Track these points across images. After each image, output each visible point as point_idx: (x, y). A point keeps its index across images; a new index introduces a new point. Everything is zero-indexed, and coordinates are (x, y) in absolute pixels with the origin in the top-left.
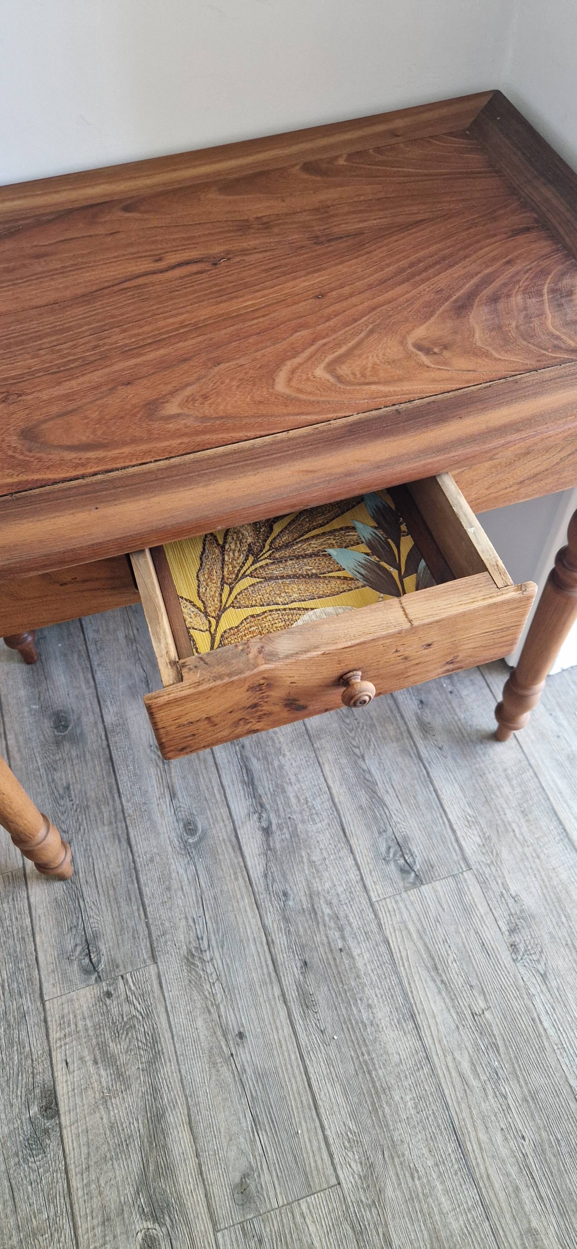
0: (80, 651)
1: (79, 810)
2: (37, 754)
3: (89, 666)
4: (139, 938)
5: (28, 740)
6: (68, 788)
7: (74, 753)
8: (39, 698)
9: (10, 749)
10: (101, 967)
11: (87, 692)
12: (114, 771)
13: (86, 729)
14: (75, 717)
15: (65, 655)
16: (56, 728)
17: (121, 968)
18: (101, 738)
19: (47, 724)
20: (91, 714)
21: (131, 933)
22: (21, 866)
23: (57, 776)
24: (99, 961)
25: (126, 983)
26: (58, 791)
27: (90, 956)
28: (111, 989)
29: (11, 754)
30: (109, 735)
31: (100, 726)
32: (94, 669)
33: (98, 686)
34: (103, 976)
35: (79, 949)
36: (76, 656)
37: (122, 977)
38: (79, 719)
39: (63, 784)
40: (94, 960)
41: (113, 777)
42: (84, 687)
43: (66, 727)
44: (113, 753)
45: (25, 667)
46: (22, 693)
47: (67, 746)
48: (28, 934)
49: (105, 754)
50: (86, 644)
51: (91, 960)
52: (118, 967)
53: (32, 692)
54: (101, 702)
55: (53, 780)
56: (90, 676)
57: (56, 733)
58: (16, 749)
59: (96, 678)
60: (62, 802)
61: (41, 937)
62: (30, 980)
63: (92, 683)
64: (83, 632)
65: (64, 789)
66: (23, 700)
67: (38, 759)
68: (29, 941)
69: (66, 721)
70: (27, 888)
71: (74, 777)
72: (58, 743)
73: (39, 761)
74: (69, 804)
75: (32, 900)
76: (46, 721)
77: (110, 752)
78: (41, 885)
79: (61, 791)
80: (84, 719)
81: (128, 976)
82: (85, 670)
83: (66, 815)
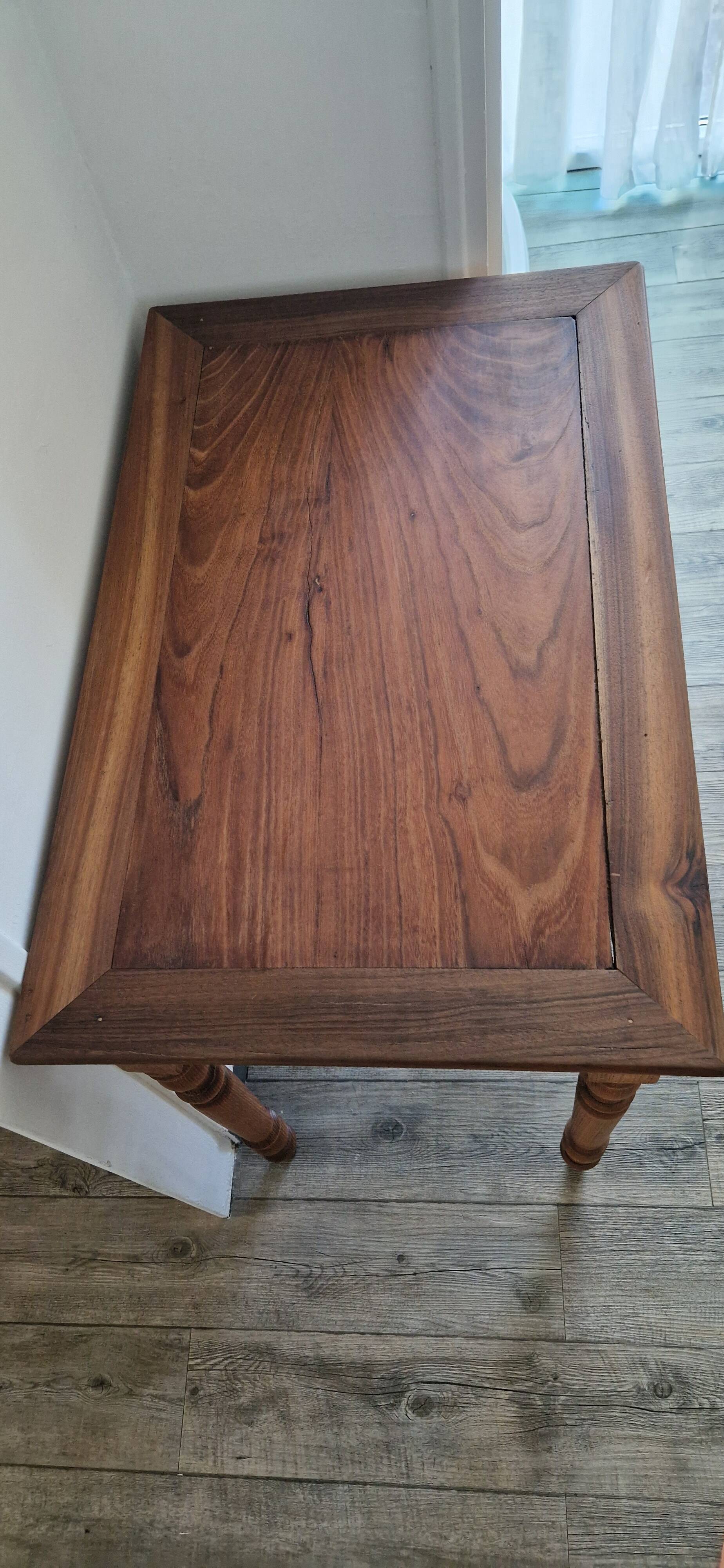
0: (299, 1090)
1: (506, 1130)
2: (422, 1166)
3: (324, 1083)
4: (668, 1094)
5: (399, 1174)
6: (475, 1137)
7: (434, 1122)
8: (347, 1151)
9: (403, 1197)
10: (690, 1139)
11: (358, 1093)
12: (471, 1081)
13: (408, 1101)
14: (388, 1112)
15: (299, 1108)
16: (394, 1137)
17: (695, 1119)
18: (424, 1087)
19: (385, 1147)
20: (389, 1093)
21: (662, 1102)
22: (555, 1208)
23: (456, 1147)
24: (684, 1140)
25: (712, 1117)
26: (476, 1150)
27: (676, 1149)
28: (715, 1133)
29: (411, 1197)
30: (423, 1078)
31: (409, 1085)
32: (331, 1078)
33: (356, 1078)
34: (700, 1139)
35: (665, 1160)
36: (305, 1096)
37: (704, 1120)
38: (391, 1108)
39: (469, 1142)
40: (681, 1145)
41: (478, 1083)
42: (351, 1094)
43: (397, 1125)
44: (449, 1078)
45: (296, 1161)
46: (332, 1170)
47: (422, 1129)
48: (636, 1213)
49: (446, 1087)
50: (292, 1080)
51: (679, 1149)
52: (694, 1123)
53: (335, 1158)
54: (377, 1078)
55: (461, 1152)
56: (338, 1084)
57: (400, 1138)
58: (406, 1191)
59: (344, 1078)
60: (492, 1147)
61: (643, 1199)
62: (687, 1218)
63: (349, 1084)
64: (275, 1081)
65: (475, 1141)
66: (342, 1170)
67: (428, 1166)
68: (643, 1212)
69: (389, 1124)
70: (583, 1205)
71: (464, 1128)
72: (414, 1138)
73: (431, 1165)
74: (496, 1139)
75: (598, 1201)
76: (380, 1148)
77: (445, 1081)
78: (584, 1189)
79: (478, 1145)
80: (394, 1102)
81: (704, 1113)
82: (328, 1088)
83: (508, 1146)
